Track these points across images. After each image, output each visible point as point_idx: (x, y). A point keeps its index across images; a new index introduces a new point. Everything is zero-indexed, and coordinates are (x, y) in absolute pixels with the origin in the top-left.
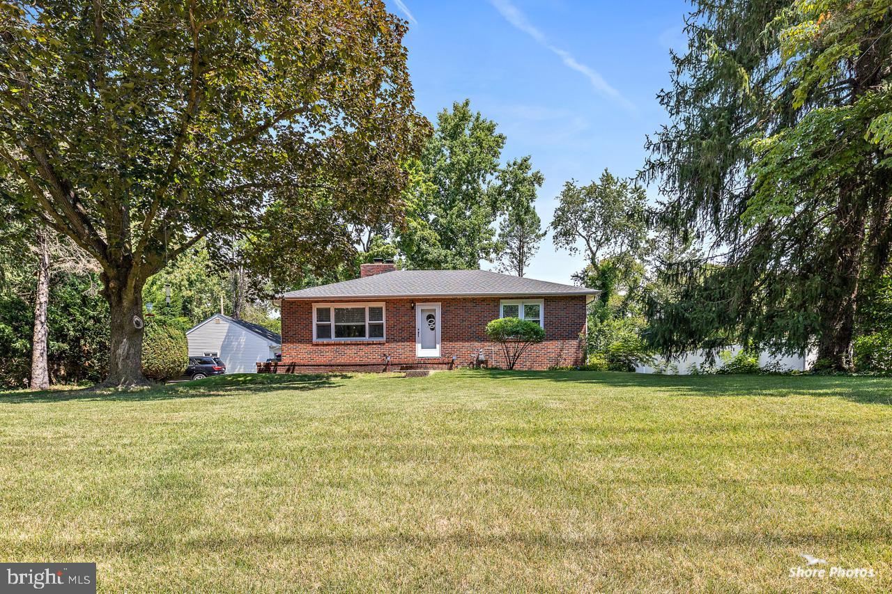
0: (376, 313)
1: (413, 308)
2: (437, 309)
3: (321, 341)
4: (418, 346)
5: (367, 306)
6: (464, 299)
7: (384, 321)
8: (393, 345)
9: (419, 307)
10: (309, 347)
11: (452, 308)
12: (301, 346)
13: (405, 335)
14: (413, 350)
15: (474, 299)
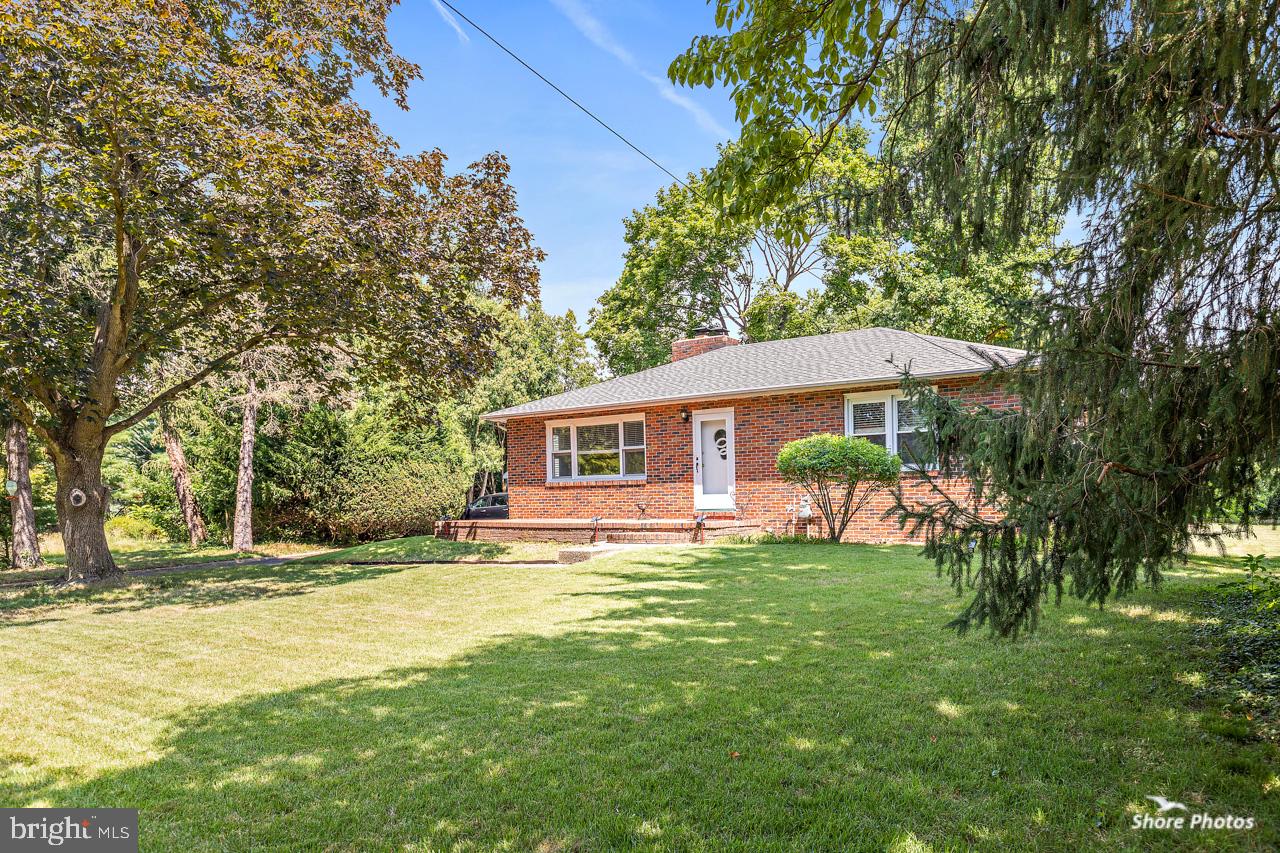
0: (634, 432)
1: (687, 420)
2: (727, 418)
3: (558, 481)
4: (698, 489)
5: (620, 420)
6: (775, 398)
7: (644, 447)
8: (656, 488)
9: (698, 417)
10: (542, 491)
11: (753, 416)
12: (531, 490)
13: (676, 469)
14: (690, 497)
15: (793, 396)
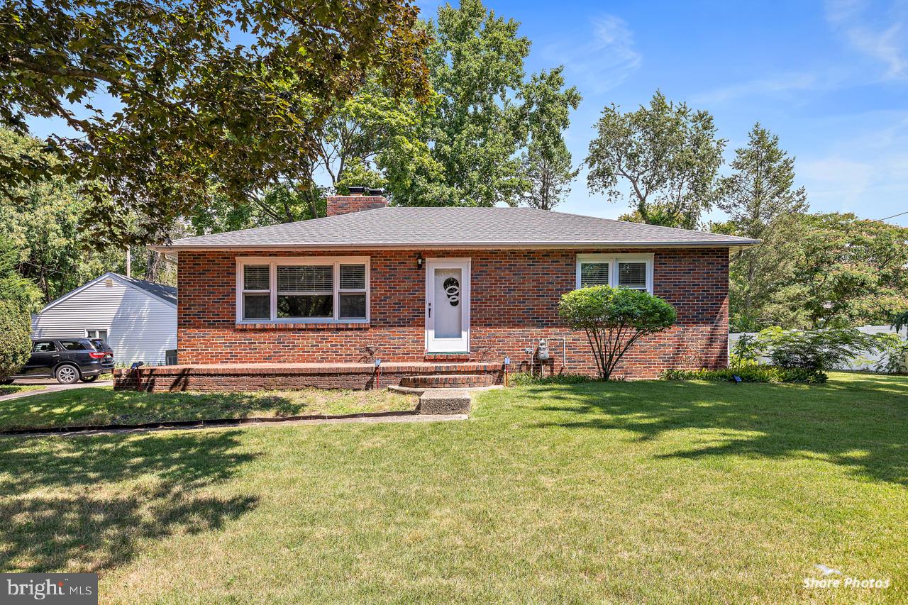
0: (352, 275)
1: (420, 267)
2: (464, 269)
3: (251, 322)
4: (429, 334)
5: (336, 263)
6: (513, 252)
7: (367, 290)
8: (384, 332)
9: (431, 265)
10: (230, 334)
11: (491, 267)
12: (212, 333)
13: (405, 313)
14: (420, 340)
15: (530, 252)
